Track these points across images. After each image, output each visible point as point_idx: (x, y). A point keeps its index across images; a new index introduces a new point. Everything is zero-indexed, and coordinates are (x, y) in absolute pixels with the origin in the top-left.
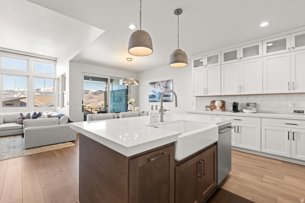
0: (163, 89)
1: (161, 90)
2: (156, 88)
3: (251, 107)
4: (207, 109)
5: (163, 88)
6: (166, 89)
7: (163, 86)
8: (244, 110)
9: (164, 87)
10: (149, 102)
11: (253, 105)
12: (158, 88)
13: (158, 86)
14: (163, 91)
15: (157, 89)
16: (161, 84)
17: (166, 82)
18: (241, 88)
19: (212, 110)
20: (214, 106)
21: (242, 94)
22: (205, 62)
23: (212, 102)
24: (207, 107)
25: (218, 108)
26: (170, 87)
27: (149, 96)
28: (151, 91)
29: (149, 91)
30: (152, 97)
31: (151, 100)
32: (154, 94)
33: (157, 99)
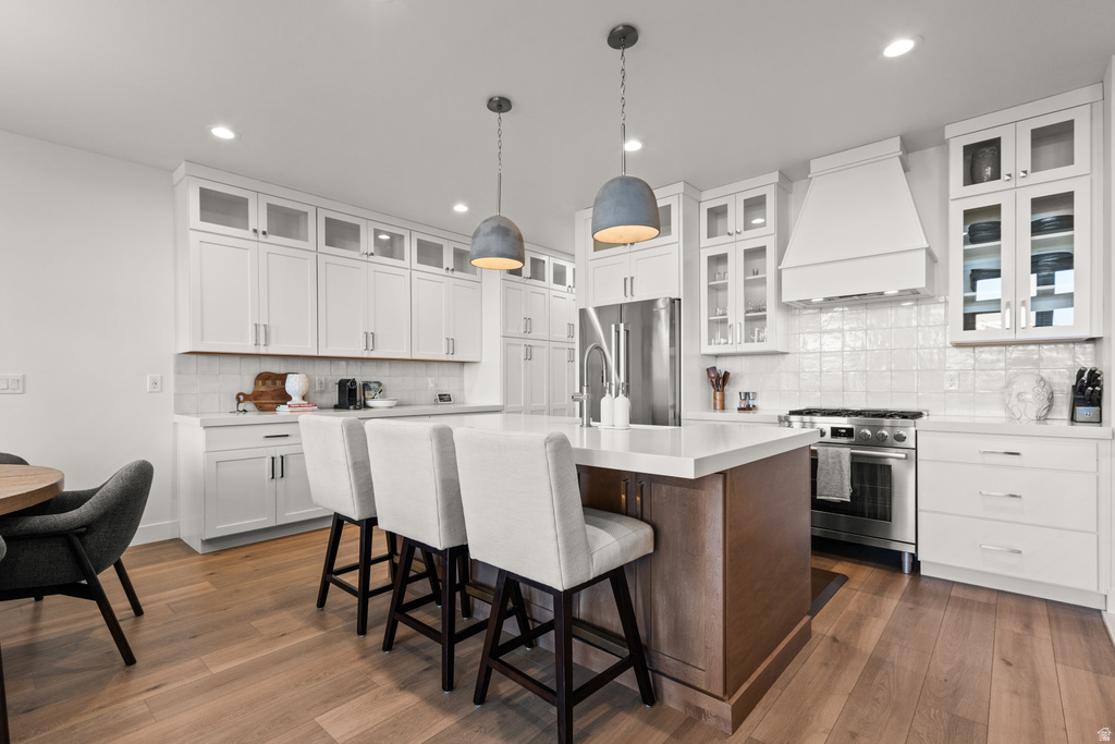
3: (373, 393)
4: (241, 406)
8: (370, 403)
11: (376, 386)
18: (371, 339)
19: (261, 408)
20: (269, 392)
21: (374, 355)
22: (258, 217)
23: (263, 378)
24: (241, 398)
25: (296, 399)
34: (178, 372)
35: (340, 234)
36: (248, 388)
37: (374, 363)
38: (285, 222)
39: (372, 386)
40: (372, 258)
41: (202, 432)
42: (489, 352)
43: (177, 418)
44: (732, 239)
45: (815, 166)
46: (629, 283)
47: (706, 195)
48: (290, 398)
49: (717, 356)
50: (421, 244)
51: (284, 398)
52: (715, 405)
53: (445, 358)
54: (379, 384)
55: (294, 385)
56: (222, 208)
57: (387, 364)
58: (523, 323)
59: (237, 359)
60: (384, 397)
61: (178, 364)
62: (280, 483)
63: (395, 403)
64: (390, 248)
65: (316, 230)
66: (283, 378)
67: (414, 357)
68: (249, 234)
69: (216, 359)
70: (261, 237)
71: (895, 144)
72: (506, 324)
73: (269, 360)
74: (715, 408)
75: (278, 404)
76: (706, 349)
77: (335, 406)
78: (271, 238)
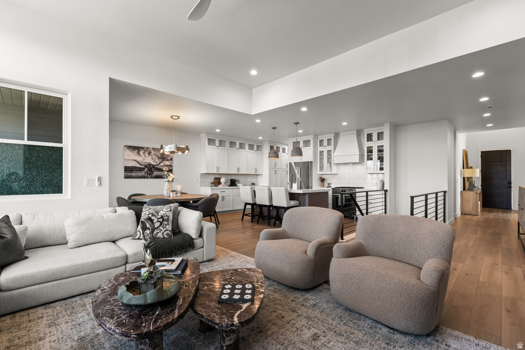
0: (157, 160)
1: (152, 161)
2: (141, 156)
4: (212, 185)
5: (156, 158)
6: (161, 160)
7: (156, 155)
8: (238, 185)
9: (159, 158)
12: (146, 157)
13: (147, 155)
14: (156, 162)
16: (153, 152)
18: (238, 169)
19: (215, 186)
20: (217, 182)
21: (239, 173)
22: (217, 143)
23: (216, 179)
24: (212, 183)
25: (223, 184)
26: (169, 158)
27: (125, 169)
28: (129, 160)
29: (125, 159)
30: (132, 170)
31: (129, 174)
32: (138, 166)
33: (144, 174)
34: (201, 178)
35: (232, 144)
36: (213, 181)
37: (237, 175)
38: (222, 143)
39: (237, 181)
40: (239, 150)
41: (210, 190)
42: (265, 171)
43: (201, 187)
44: (325, 148)
45: (341, 134)
47: (319, 137)
50: (249, 145)
51: (220, 183)
53: (254, 173)
54: (239, 180)
55: (223, 180)
56: (211, 142)
58: (274, 164)
59: (211, 175)
60: (239, 183)
61: (201, 176)
62: (223, 202)
63: (243, 185)
64: (242, 146)
65: (228, 144)
66: (220, 179)
67: (248, 174)
68: (215, 147)
69: (207, 175)
70: (218, 147)
71: (355, 132)
72: (270, 165)
73: (216, 175)
75: (219, 185)
76: (319, 173)
77: (230, 186)
78: (220, 147)
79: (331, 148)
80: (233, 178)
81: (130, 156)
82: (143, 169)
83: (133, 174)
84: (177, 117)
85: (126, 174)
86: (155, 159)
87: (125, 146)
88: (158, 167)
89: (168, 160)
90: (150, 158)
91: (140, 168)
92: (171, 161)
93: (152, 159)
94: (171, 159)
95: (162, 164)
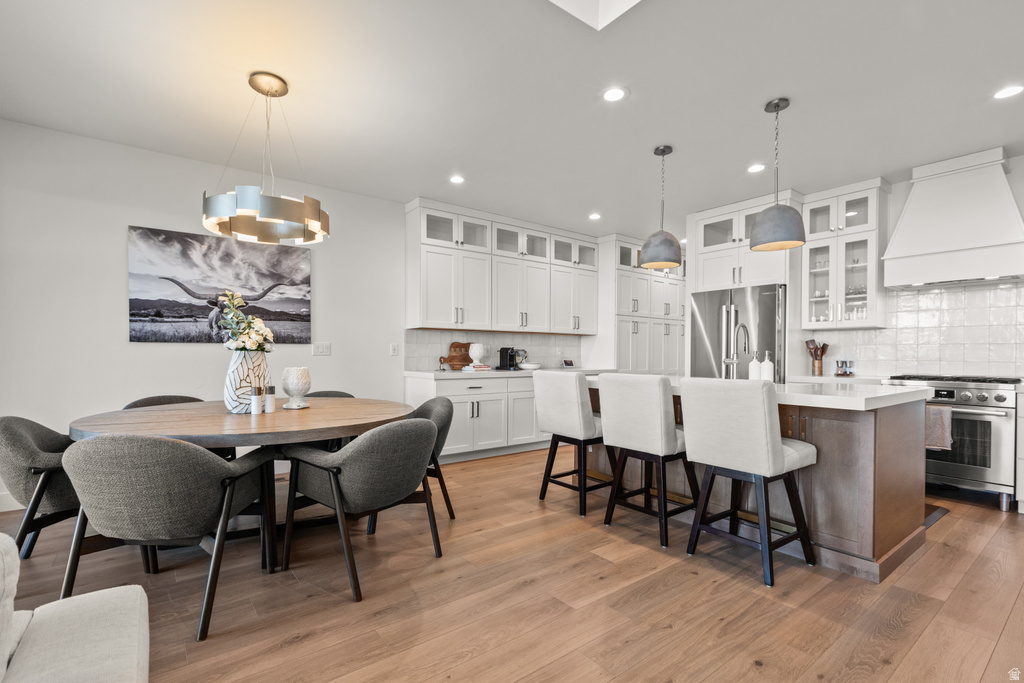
0: (254, 281)
1: (238, 283)
2: (194, 265)
3: (521, 358)
4: (442, 366)
5: (254, 277)
6: (270, 283)
7: (252, 265)
8: (522, 366)
9: (261, 275)
10: (134, 338)
11: (523, 353)
12: (212, 268)
13: (215, 260)
14: (253, 289)
15: (210, 273)
16: (239, 256)
17: (272, 255)
18: (525, 317)
19: (454, 368)
20: (459, 357)
21: (526, 330)
22: (458, 233)
23: (455, 346)
24: (443, 360)
25: (476, 362)
26: (298, 277)
27: (132, 307)
28: (146, 277)
29: (131, 275)
30: (158, 314)
31: (150, 327)
32: (184, 298)
33: (207, 329)
34: (407, 342)
35: (506, 239)
36: (445, 354)
37: (520, 336)
38: (472, 233)
39: (521, 353)
40: (526, 257)
41: (434, 383)
42: (605, 326)
43: (406, 373)
44: (834, 234)
45: (916, 173)
46: (737, 272)
47: (808, 198)
48: (472, 361)
49: (814, 331)
50: (557, 243)
51: (467, 360)
52: (813, 372)
53: (572, 332)
54: (526, 352)
55: (475, 351)
56: (437, 227)
57: (529, 336)
58: (632, 303)
59: (439, 333)
60: (527, 362)
61: (407, 336)
62: (476, 420)
63: (538, 366)
64: (535, 246)
65: (491, 238)
66: (467, 346)
67: (552, 331)
68: (452, 244)
69: (427, 332)
70: (460, 246)
71: (999, 153)
72: (619, 304)
73: (457, 333)
74: (813, 374)
75: (464, 366)
76: (807, 325)
77: (497, 368)
78: (466, 246)
79: (868, 232)
80: (508, 343)
81: (151, 262)
82: (204, 311)
83: (165, 327)
84: (275, 85)
85: (138, 326)
86: (248, 279)
87: (133, 228)
88: (259, 304)
89: (293, 284)
90: (230, 272)
91: (190, 307)
92: (305, 288)
93: (237, 276)
94: (307, 281)
95: (274, 296)
